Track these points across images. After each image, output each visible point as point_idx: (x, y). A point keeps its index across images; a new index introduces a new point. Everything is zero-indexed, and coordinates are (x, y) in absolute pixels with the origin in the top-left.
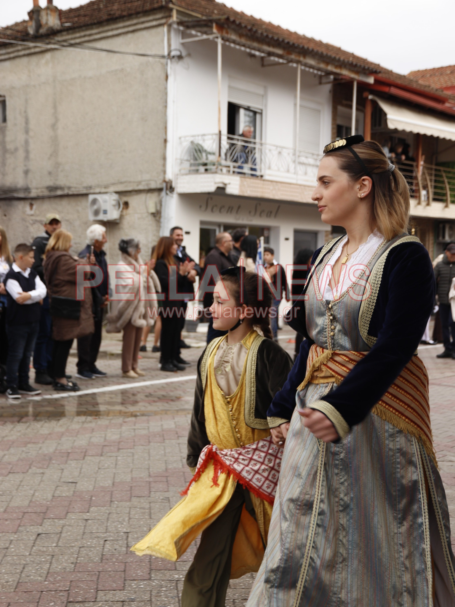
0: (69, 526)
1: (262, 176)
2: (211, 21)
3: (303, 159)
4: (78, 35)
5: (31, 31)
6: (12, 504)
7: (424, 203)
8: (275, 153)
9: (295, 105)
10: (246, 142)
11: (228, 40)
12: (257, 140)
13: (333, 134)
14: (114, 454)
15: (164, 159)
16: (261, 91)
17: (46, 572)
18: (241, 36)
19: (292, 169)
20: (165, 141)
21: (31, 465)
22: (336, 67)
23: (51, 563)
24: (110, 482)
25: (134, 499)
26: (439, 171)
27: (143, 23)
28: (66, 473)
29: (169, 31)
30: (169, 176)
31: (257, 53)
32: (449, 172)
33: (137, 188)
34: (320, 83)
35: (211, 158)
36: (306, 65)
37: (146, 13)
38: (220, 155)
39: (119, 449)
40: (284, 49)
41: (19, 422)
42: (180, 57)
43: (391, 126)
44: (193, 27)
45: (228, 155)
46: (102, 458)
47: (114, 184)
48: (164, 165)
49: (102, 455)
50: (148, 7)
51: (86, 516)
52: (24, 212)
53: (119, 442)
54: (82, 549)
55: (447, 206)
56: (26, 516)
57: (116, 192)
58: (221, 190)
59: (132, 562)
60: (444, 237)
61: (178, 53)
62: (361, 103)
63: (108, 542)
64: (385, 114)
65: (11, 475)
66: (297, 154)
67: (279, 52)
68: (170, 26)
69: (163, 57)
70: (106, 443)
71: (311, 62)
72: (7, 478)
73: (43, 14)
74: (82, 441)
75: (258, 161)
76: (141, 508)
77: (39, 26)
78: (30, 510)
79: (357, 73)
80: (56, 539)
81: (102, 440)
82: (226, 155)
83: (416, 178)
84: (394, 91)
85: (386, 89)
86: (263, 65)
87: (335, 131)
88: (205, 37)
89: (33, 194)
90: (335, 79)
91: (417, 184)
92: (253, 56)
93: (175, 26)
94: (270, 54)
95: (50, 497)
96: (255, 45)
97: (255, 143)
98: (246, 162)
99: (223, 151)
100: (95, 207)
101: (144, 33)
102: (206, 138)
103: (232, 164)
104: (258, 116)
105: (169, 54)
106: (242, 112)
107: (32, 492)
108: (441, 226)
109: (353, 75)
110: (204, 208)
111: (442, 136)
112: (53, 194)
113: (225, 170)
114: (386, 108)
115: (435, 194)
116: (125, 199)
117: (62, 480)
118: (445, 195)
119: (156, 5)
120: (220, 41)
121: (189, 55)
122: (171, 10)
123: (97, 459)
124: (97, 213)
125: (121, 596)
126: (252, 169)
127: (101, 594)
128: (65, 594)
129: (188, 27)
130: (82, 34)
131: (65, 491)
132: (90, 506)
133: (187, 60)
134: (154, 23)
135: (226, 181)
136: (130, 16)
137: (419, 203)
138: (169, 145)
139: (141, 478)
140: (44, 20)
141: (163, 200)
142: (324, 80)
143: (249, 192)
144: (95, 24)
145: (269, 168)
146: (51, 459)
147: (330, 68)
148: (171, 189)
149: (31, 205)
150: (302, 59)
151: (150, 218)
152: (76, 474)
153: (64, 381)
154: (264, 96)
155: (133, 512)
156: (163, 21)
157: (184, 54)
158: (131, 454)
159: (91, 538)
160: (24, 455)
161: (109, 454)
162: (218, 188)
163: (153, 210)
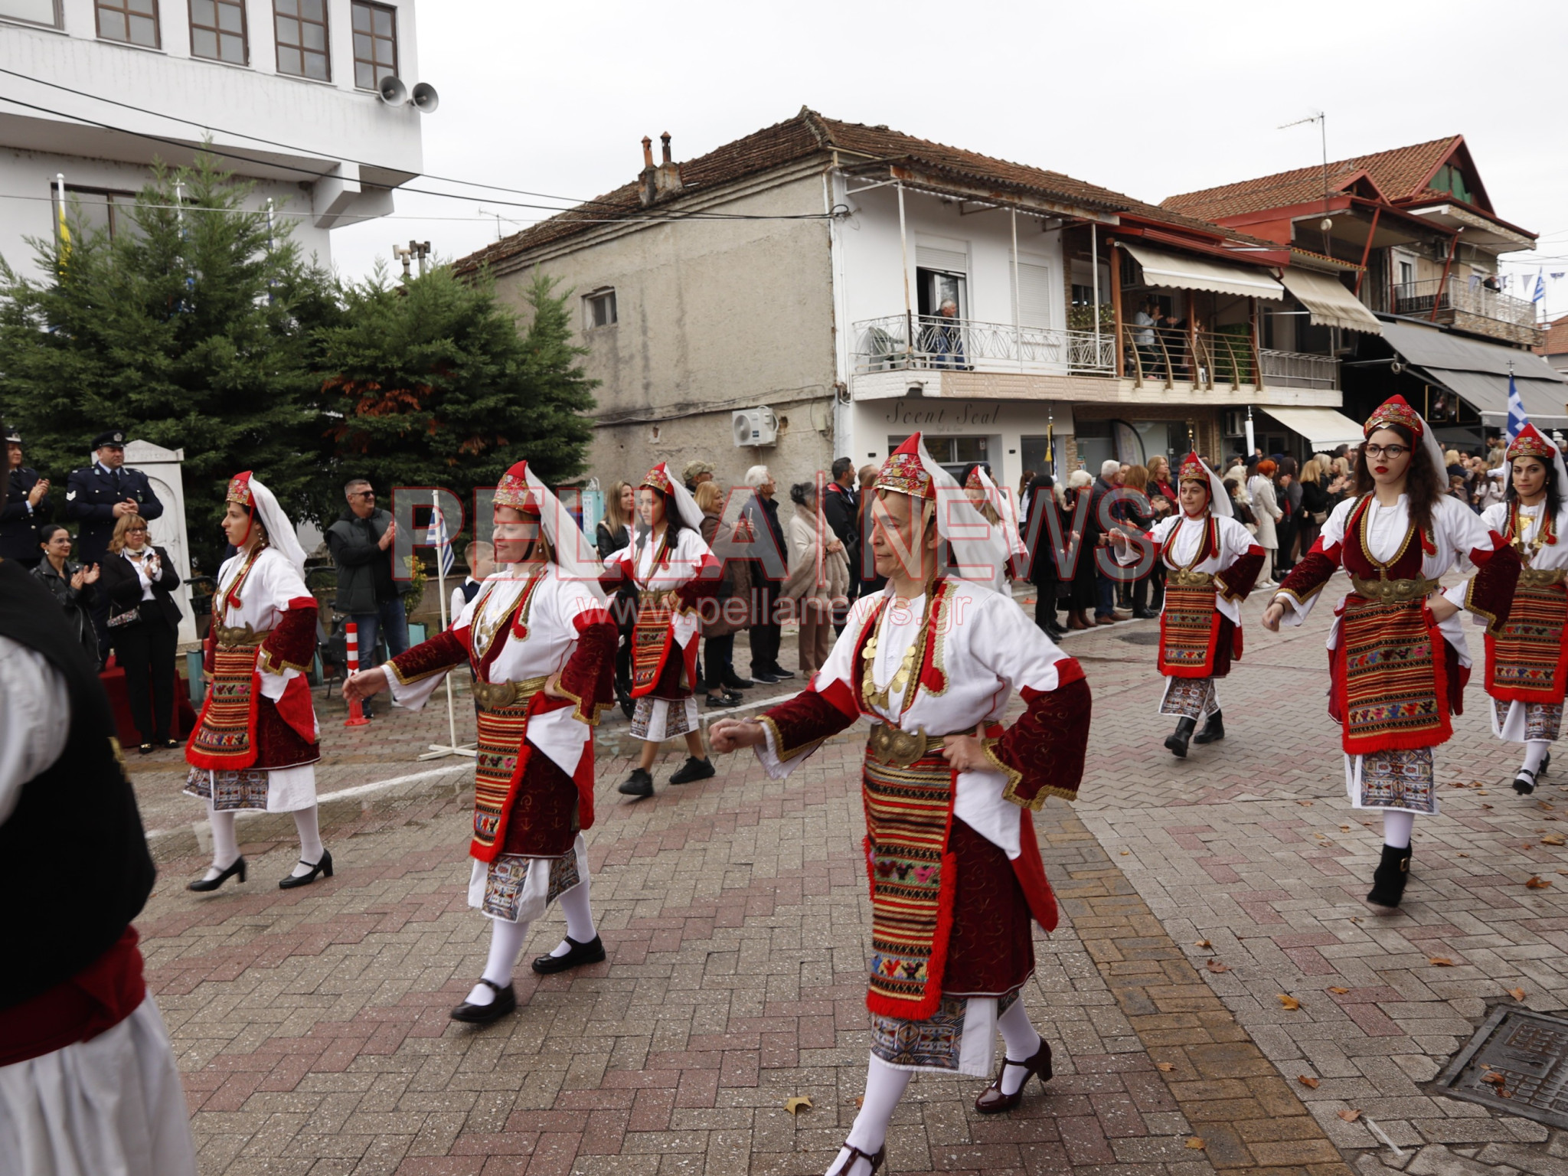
0: (749, 938)
1: (972, 368)
2: (887, 163)
3: (1028, 338)
4: (706, 198)
5: (644, 199)
6: (669, 904)
7: (1203, 387)
8: (988, 333)
9: (1012, 262)
10: (945, 322)
11: (911, 185)
12: (962, 318)
13: (1067, 298)
14: (799, 814)
15: (834, 355)
16: (961, 248)
17: (725, 1018)
18: (929, 178)
19: (1014, 355)
20: (834, 330)
21: (687, 836)
22: (1066, 207)
23: (730, 1003)
24: (798, 862)
25: (834, 890)
26: (1221, 338)
27: (793, 173)
28: (736, 848)
29: (829, 181)
30: (842, 378)
31: (953, 198)
32: (1235, 339)
33: (797, 398)
34: (1045, 230)
35: (898, 347)
36: (1022, 208)
37: (797, 160)
38: (911, 344)
39: (805, 805)
40: (991, 189)
41: (663, 761)
42: (847, 214)
43: (1149, 282)
44: (863, 172)
45: (923, 342)
46: (783, 821)
47: (765, 394)
48: (834, 364)
49: (782, 817)
50: (798, 151)
51: (771, 921)
52: (647, 441)
53: (804, 794)
54: (771, 978)
55: (1235, 388)
56: (689, 922)
57: (769, 406)
58: (915, 392)
59: (842, 1000)
60: (1233, 431)
61: (844, 209)
62: (1105, 252)
63: (805, 966)
64: (1140, 267)
65: (661, 854)
66: (1020, 331)
67: (985, 194)
68: (830, 174)
69: (824, 216)
70: (786, 796)
71: (1031, 204)
72: (658, 860)
73: (659, 174)
74: (752, 795)
75: (965, 346)
76: (845, 906)
77: (654, 191)
78: (693, 914)
79: (1095, 212)
80: (733, 962)
81: (781, 789)
82: (919, 341)
83: (1189, 352)
84: (1149, 233)
85: (1139, 232)
86: (962, 214)
87: (1070, 294)
88: (880, 184)
89: (657, 416)
90: (1065, 223)
91: (1191, 361)
92: (949, 202)
93: (838, 173)
94: (971, 198)
95: (718, 891)
96: (950, 188)
97: (958, 323)
98: (948, 349)
99: (915, 336)
100: (742, 428)
101: (795, 186)
102: (889, 321)
103: (928, 355)
104: (960, 283)
105: (831, 212)
106: (937, 279)
107: (693, 882)
108: (1229, 414)
109: (1090, 217)
110: (892, 418)
111: (1221, 290)
112: (683, 413)
113: (918, 362)
114: (1139, 257)
115: (1217, 371)
116: (782, 414)
117: (733, 860)
118: (1232, 371)
119: (809, 149)
120: (900, 187)
121: (859, 210)
122: (831, 152)
123: (776, 823)
124: (744, 436)
125: (832, 1057)
126: (957, 359)
127: (804, 1054)
128: (755, 1055)
129: (855, 173)
130: (712, 196)
131: (738, 880)
132: (775, 905)
133: (856, 217)
134: (809, 172)
135: (922, 380)
136: (775, 167)
137: (1196, 387)
138: (838, 335)
139: (841, 853)
140: (660, 184)
141: (836, 412)
142: (1049, 226)
143: (955, 393)
144: (728, 181)
145: (982, 356)
146: (713, 826)
147: (1057, 209)
148: (845, 396)
149: (656, 430)
150: (1016, 201)
151: (819, 438)
152: (750, 849)
153: (718, 693)
154: (966, 255)
155: (835, 915)
156: (821, 168)
157: (851, 210)
158: (822, 814)
159: (781, 959)
160: (676, 819)
161: (793, 814)
162: (911, 389)
163: (822, 428)
